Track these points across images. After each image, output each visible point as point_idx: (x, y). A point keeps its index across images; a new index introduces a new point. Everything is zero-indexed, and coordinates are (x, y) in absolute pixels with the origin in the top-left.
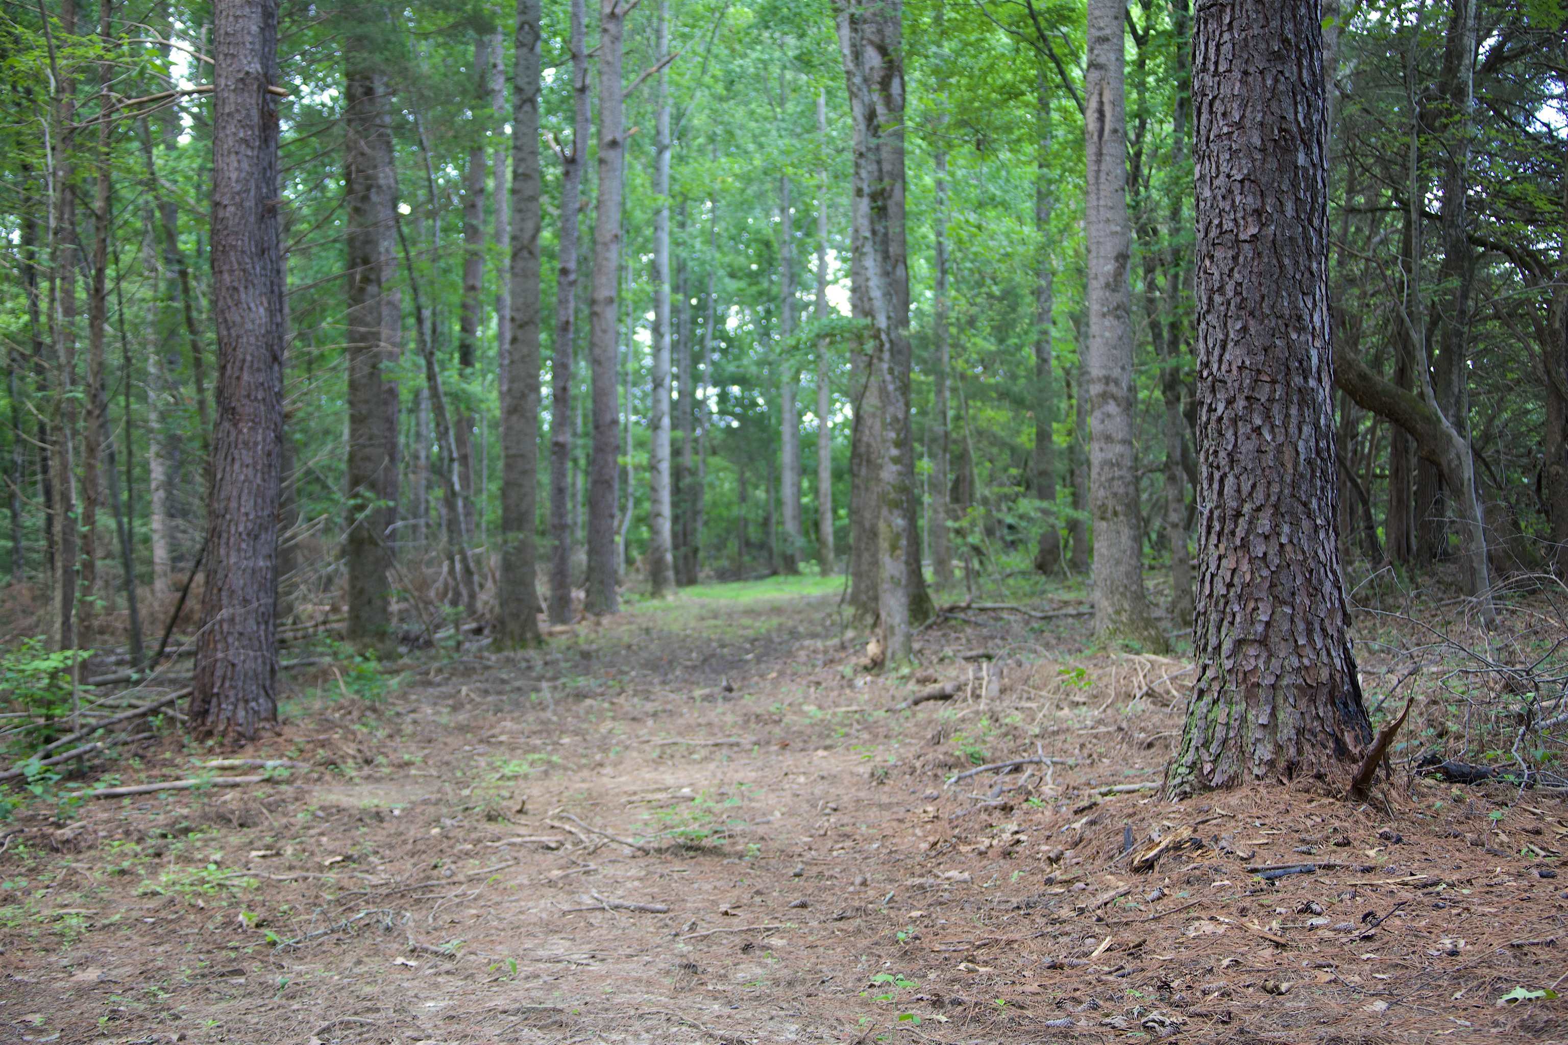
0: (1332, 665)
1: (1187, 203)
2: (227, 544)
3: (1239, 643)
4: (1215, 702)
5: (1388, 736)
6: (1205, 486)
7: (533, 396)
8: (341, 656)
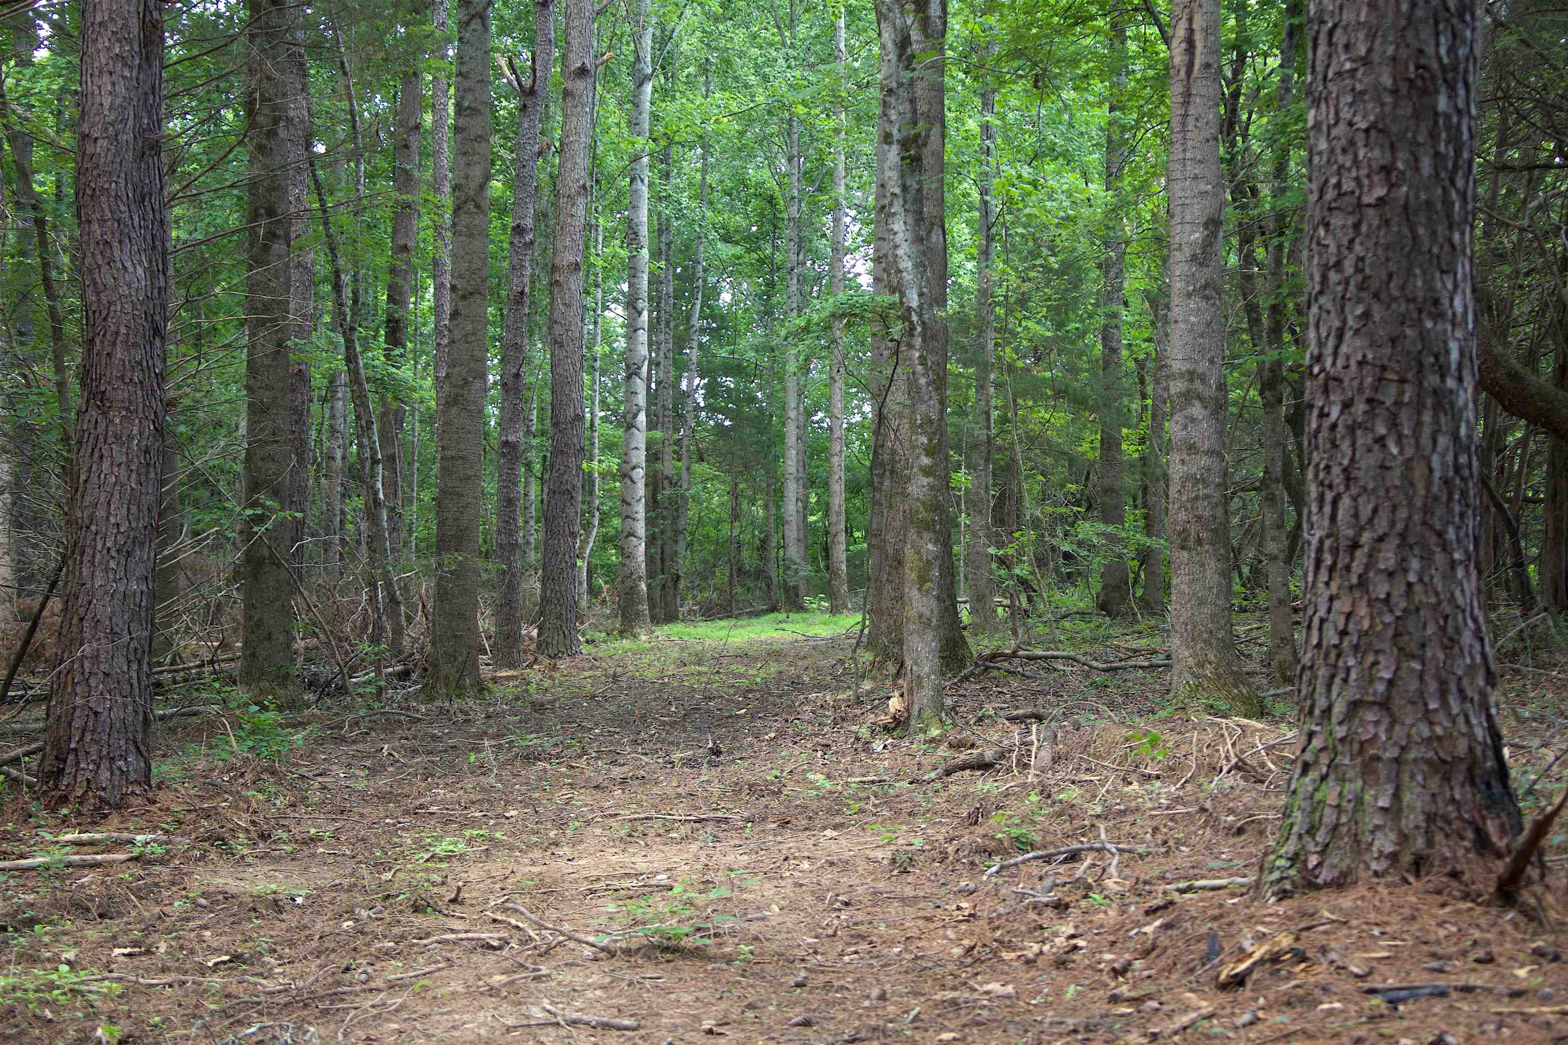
0: (1471, 736)
1: (1296, 156)
2: (92, 562)
3: (1355, 706)
4: (1324, 778)
5: (1543, 826)
6: (1314, 509)
7: (477, 385)
8: (232, 705)
